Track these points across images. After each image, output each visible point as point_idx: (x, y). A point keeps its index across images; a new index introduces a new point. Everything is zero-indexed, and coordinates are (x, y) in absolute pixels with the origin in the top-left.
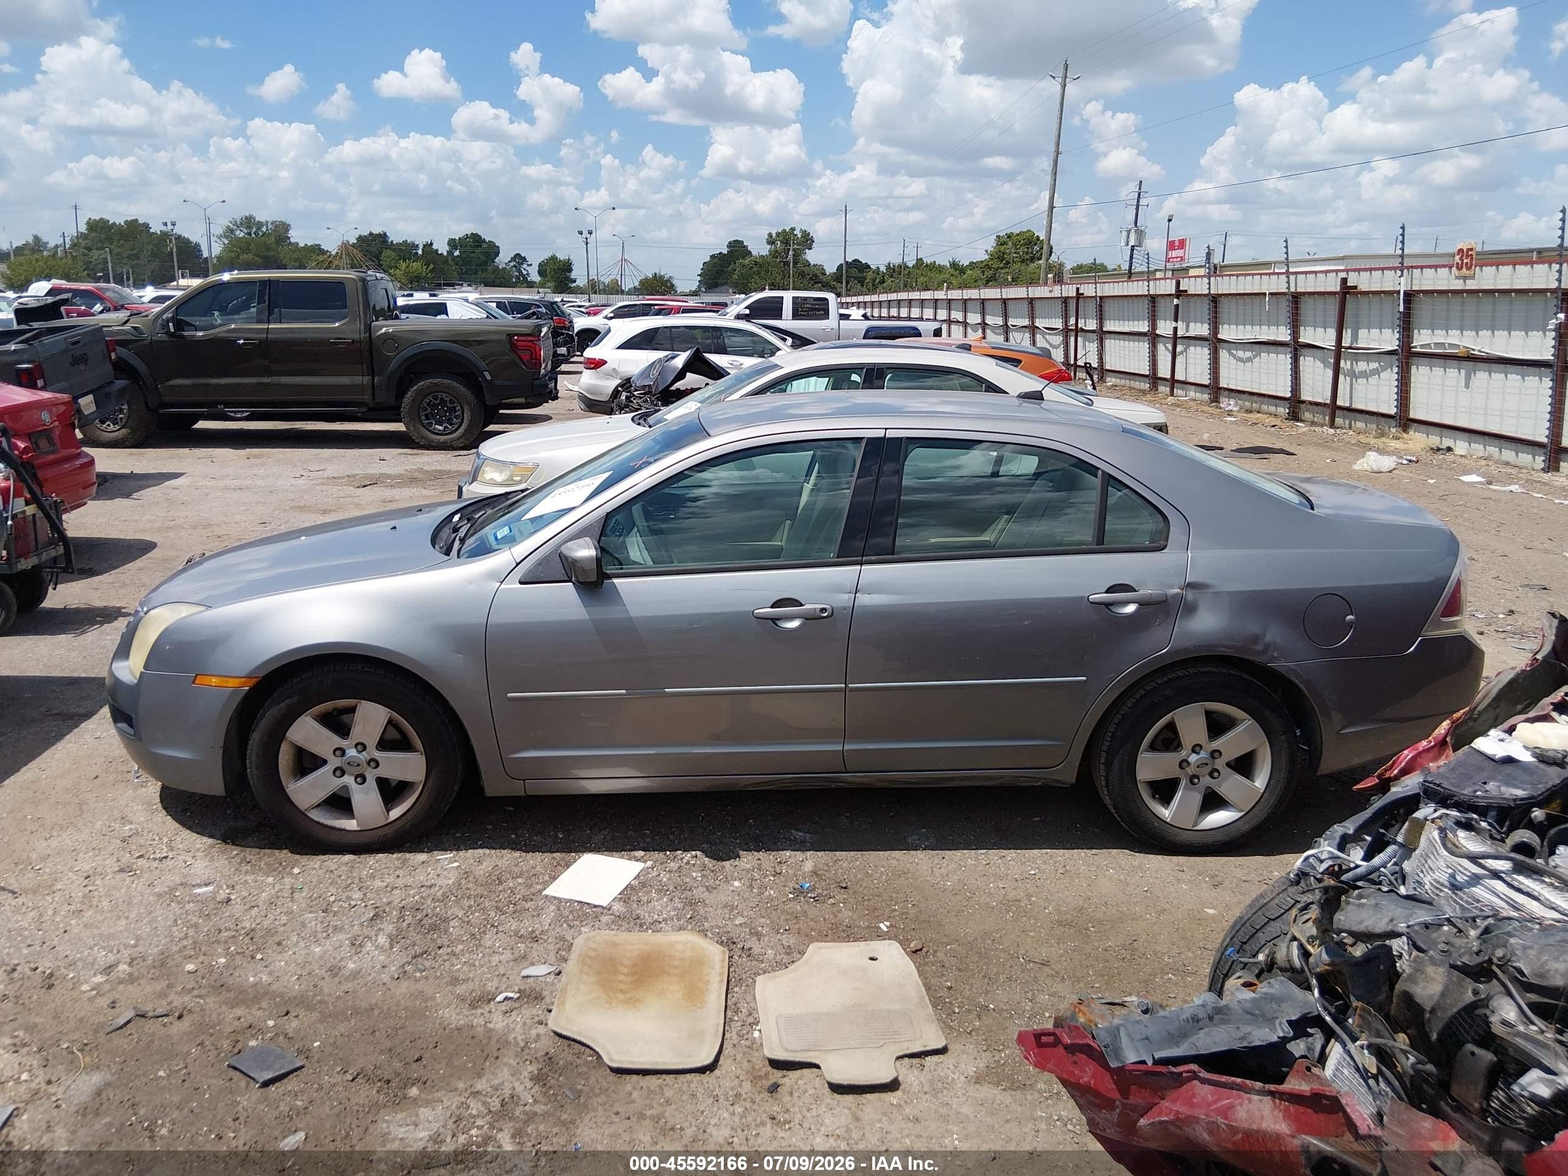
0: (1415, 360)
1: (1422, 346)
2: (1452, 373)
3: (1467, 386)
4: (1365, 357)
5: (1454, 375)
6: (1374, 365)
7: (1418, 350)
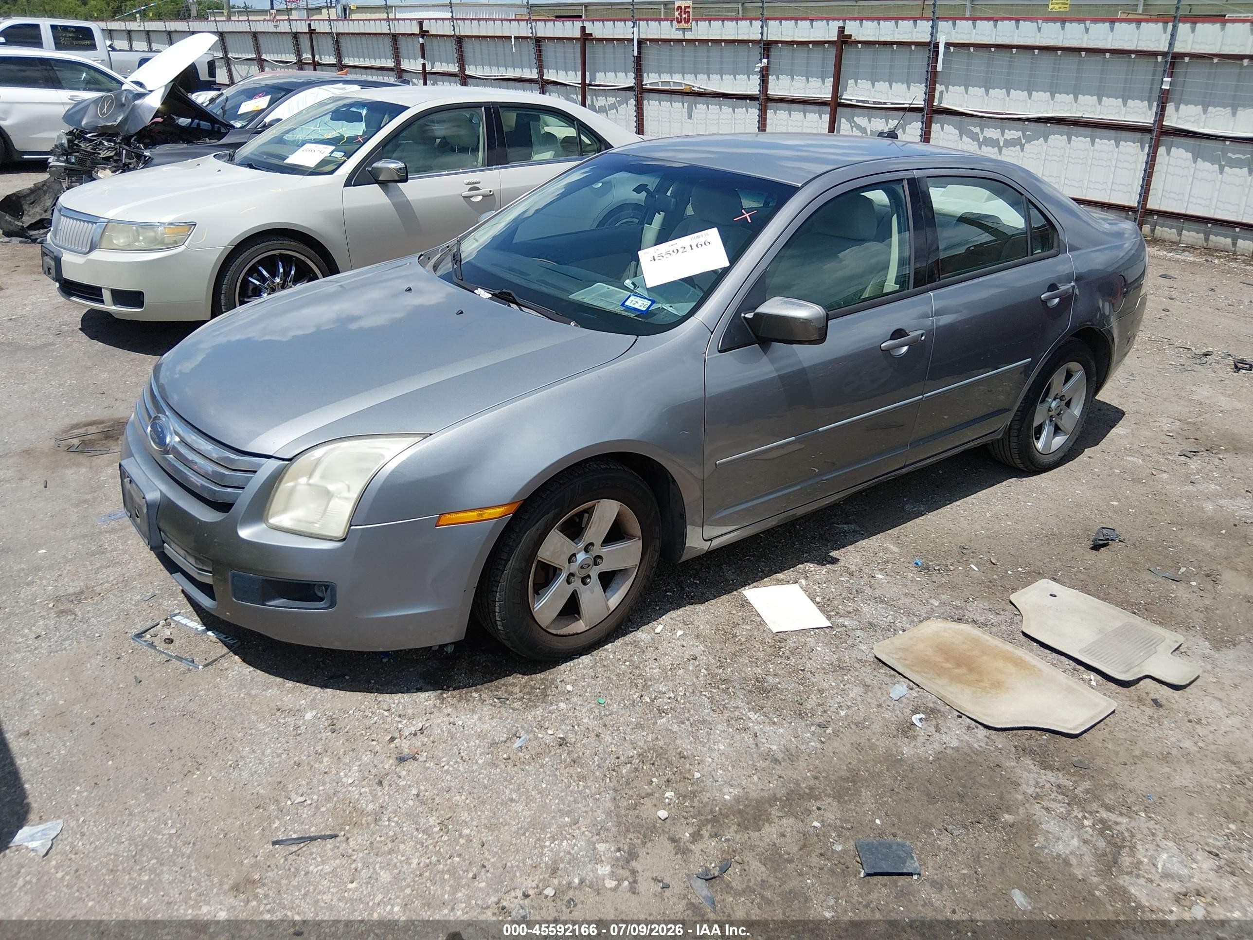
0: (646, 95)
1: (651, 84)
2: (677, 105)
3: (690, 117)
4: (603, 93)
5: (678, 107)
6: (612, 100)
7: (648, 87)
